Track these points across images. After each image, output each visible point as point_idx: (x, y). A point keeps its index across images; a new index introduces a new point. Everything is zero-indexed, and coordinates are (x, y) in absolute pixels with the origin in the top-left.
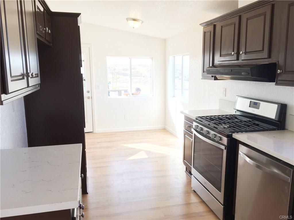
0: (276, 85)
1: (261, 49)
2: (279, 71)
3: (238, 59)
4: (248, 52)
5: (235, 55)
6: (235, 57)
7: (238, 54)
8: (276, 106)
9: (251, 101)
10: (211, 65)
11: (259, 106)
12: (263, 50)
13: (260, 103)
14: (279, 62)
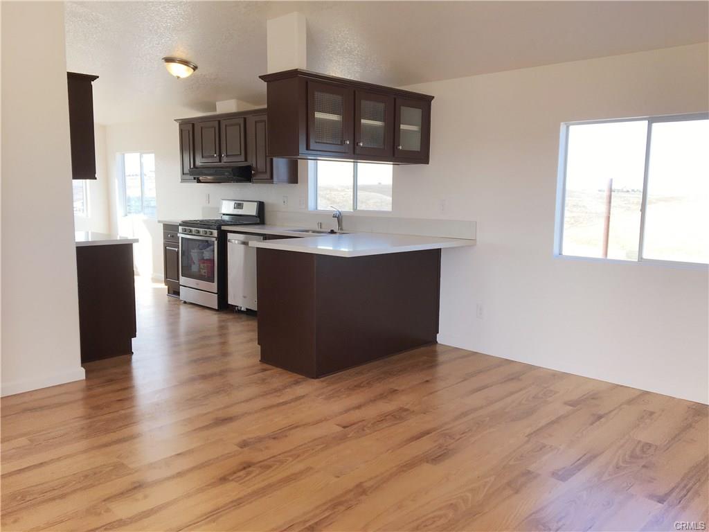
1: (239, 153)
2: (253, 172)
3: (220, 161)
4: (228, 155)
5: (218, 158)
6: (217, 160)
7: (220, 156)
8: (256, 203)
9: (235, 203)
10: (192, 167)
13: (243, 203)
14: (253, 164)
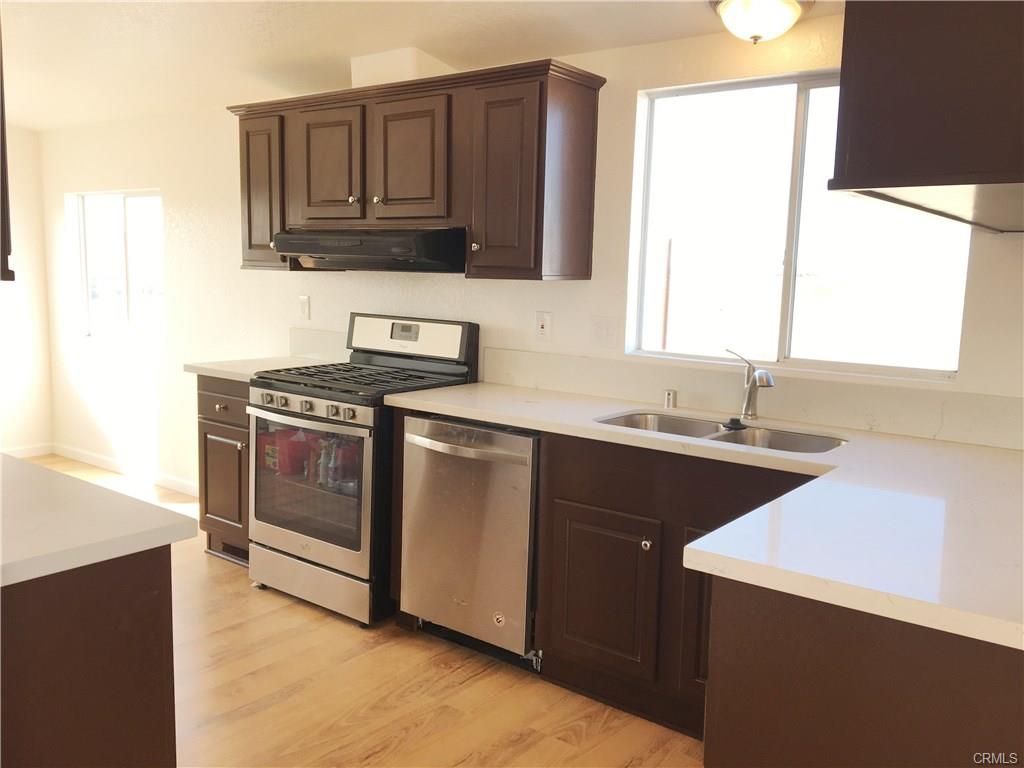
0: (466, 277)
1: (428, 195)
2: (475, 247)
3: (364, 216)
4: (392, 200)
5: (358, 206)
6: (356, 211)
7: (364, 201)
8: (460, 328)
9: (393, 324)
11: (417, 333)
12: (432, 198)
13: (418, 326)
14: (473, 227)
